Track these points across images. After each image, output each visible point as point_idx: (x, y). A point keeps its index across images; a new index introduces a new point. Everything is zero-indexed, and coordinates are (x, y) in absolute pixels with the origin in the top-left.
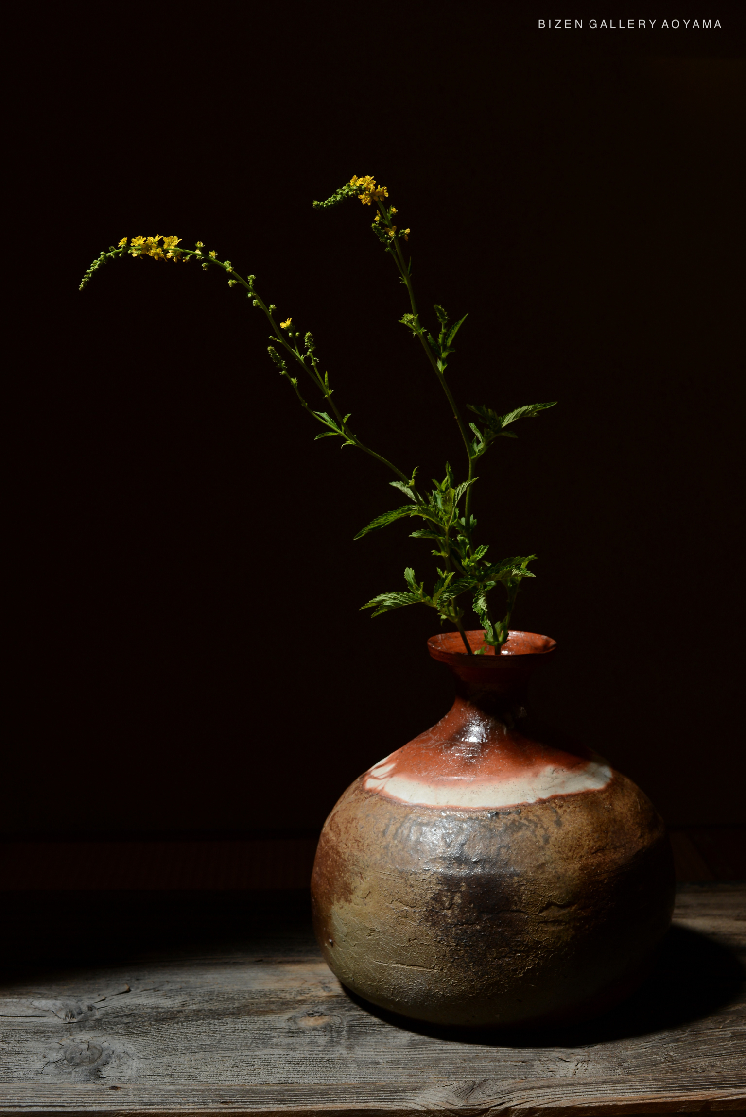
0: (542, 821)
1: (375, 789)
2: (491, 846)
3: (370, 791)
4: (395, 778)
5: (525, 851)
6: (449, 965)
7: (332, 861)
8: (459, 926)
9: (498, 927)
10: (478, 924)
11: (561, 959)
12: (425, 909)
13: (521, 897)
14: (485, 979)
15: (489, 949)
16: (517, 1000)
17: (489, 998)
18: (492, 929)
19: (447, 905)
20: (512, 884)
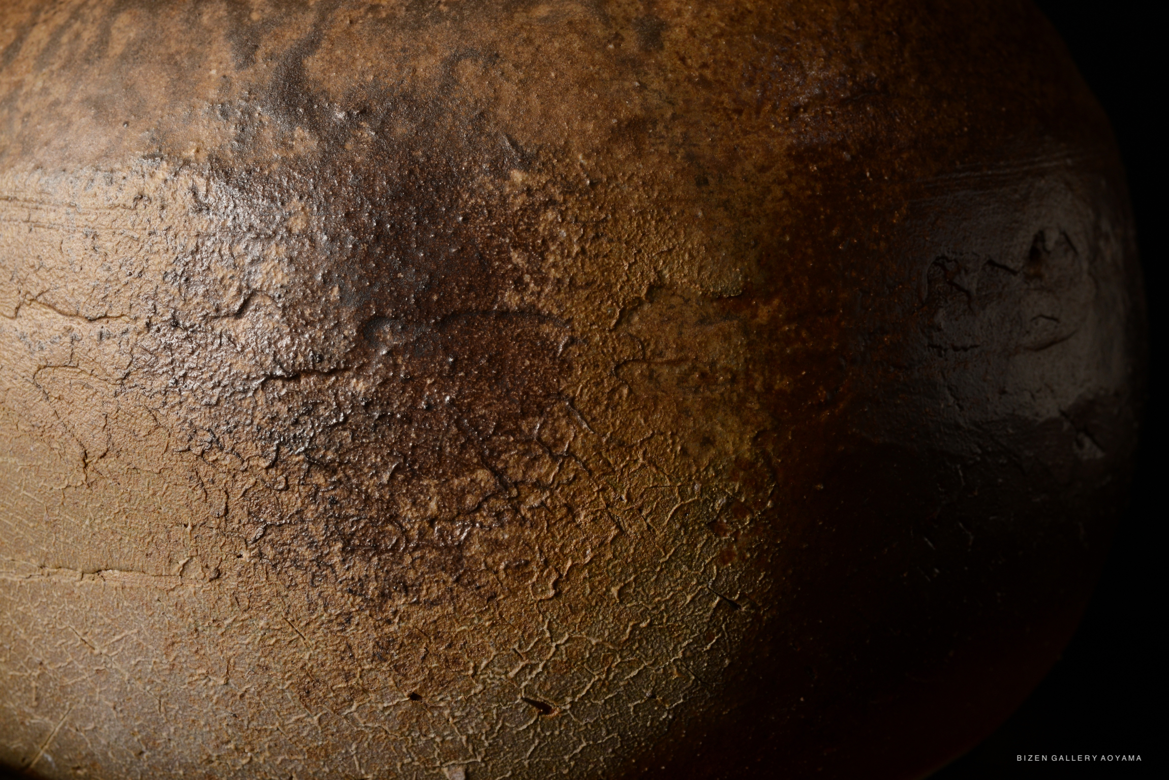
2: (415, 57)
5: (562, 74)
6: (246, 555)
8: (279, 383)
9: (444, 380)
10: (357, 375)
11: (714, 527)
12: (141, 324)
13: (542, 254)
14: (395, 613)
15: (407, 480)
16: (534, 703)
17: (414, 697)
18: (419, 391)
19: (230, 300)
20: (503, 199)
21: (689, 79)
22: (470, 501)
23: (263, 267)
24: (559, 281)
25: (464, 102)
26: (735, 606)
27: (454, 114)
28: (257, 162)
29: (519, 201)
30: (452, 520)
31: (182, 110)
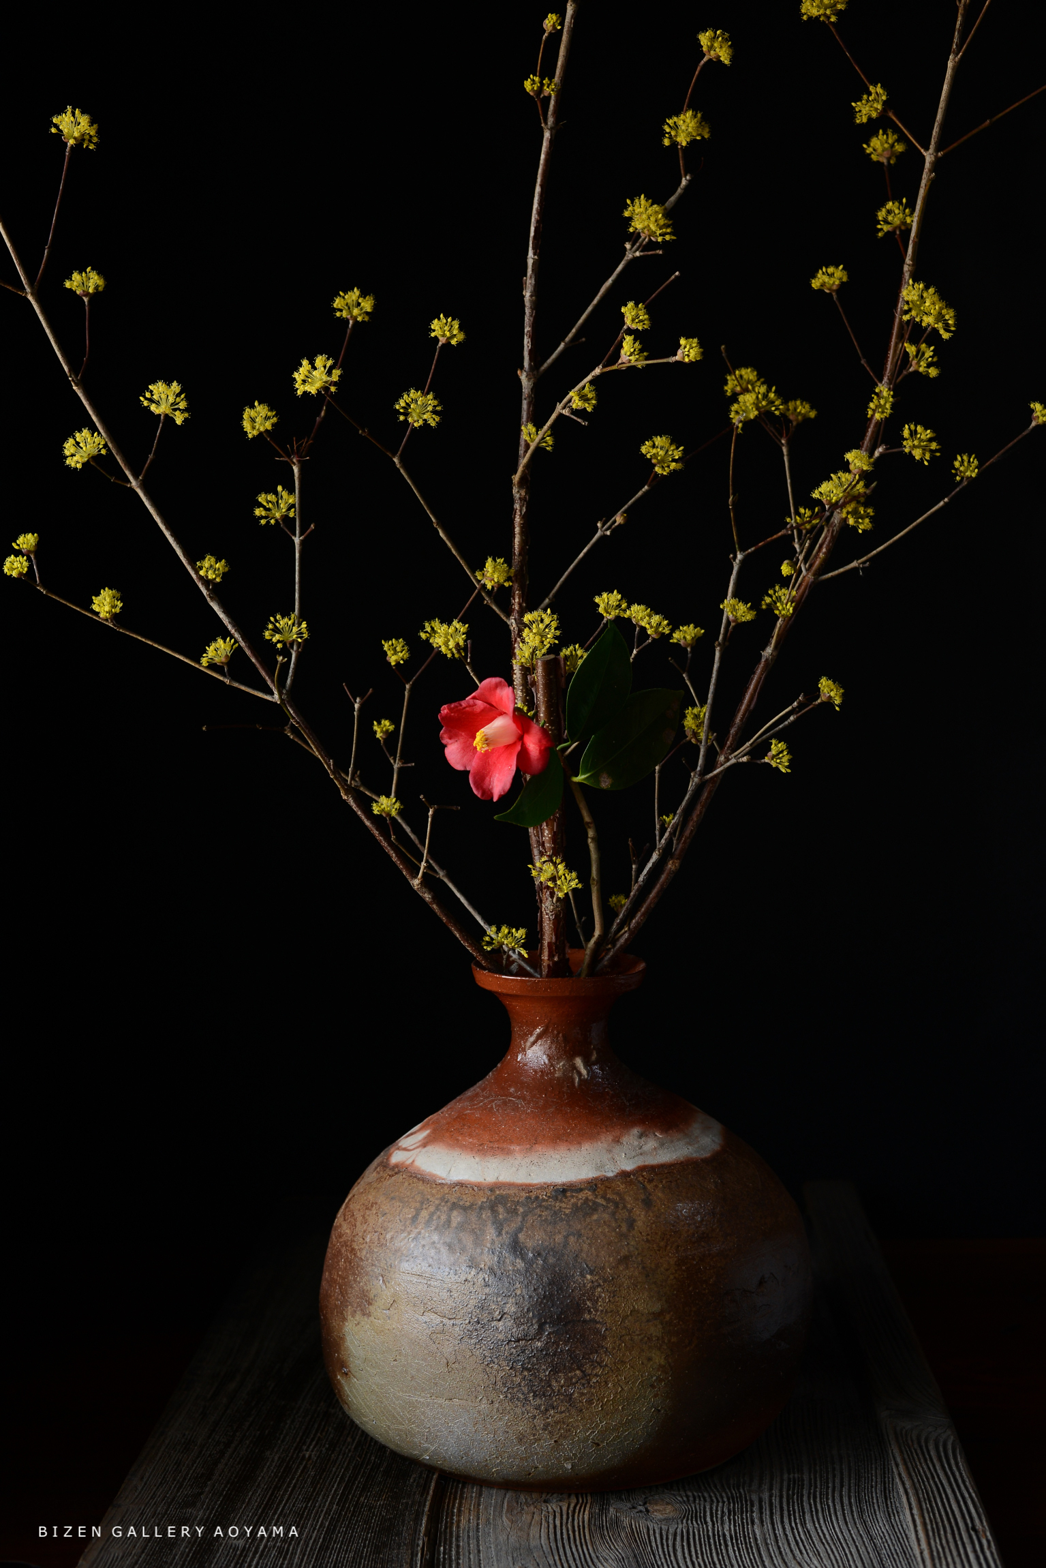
0: (624, 1199)
1: (403, 1163)
2: (554, 1235)
3: (396, 1166)
4: (429, 1148)
5: (602, 1241)
6: (501, 1397)
7: (345, 1262)
8: (513, 1343)
9: (566, 1343)
10: (538, 1340)
11: (652, 1386)
12: (467, 1321)
13: (596, 1302)
14: (550, 1416)
15: (554, 1374)
16: (594, 1443)
17: (555, 1441)
18: (558, 1346)
19: (497, 1315)
20: (584, 1284)
21: (643, 1240)
22: (574, 1380)
23: (508, 1306)
24: (602, 1311)
25: (571, 1251)
26: (659, 1411)
27: (568, 1256)
28: (505, 1270)
29: (589, 1285)
30: (569, 1386)
31: (479, 1250)
